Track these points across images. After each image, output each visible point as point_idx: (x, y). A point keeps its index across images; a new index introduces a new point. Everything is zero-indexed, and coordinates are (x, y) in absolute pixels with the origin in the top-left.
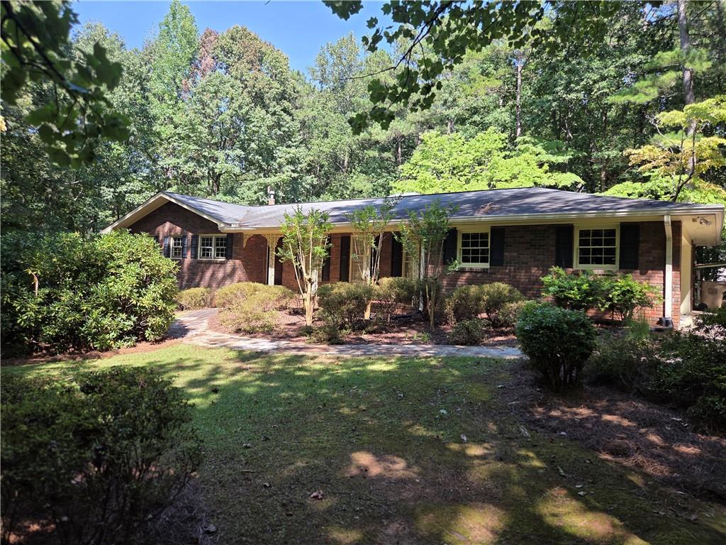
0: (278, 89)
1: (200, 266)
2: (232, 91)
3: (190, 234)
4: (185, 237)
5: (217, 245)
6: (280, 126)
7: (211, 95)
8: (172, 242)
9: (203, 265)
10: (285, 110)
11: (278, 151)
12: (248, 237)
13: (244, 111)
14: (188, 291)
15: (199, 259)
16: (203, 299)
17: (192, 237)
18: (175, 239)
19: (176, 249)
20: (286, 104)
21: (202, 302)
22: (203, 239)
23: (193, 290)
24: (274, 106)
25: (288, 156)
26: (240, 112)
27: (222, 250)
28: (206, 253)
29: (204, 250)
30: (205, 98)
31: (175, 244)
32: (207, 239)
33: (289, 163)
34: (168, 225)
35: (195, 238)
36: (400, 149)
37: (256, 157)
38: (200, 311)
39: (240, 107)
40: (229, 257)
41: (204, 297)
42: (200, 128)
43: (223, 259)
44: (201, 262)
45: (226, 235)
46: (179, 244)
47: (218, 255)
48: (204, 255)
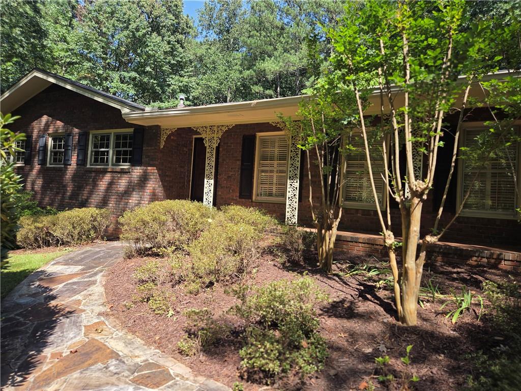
0: (173, 20)
1: (90, 177)
2: (129, 12)
3: (76, 130)
4: (69, 134)
5: (117, 145)
6: (174, 56)
7: (107, 15)
8: (50, 142)
9: (93, 174)
10: (178, 42)
11: (170, 79)
12: (169, 133)
13: (140, 33)
14: (67, 213)
15: (88, 166)
16: (94, 228)
17: (80, 135)
18: (54, 140)
19: (56, 153)
20: (180, 36)
21: (92, 232)
22: (96, 137)
23: (77, 213)
24: (169, 37)
25: (181, 84)
26: (137, 34)
27: (125, 153)
28: (100, 157)
29: (97, 153)
30: (101, 18)
31: (55, 147)
32: (103, 138)
33: (182, 91)
34: (45, 119)
35: (84, 137)
36: (279, 89)
37: (152, 81)
38: (88, 248)
39: (137, 30)
40: (135, 162)
41: (95, 223)
42: (95, 45)
43: (126, 166)
44: (90, 171)
45: (131, 130)
46: (60, 147)
47: (118, 160)
48: (96, 161)
